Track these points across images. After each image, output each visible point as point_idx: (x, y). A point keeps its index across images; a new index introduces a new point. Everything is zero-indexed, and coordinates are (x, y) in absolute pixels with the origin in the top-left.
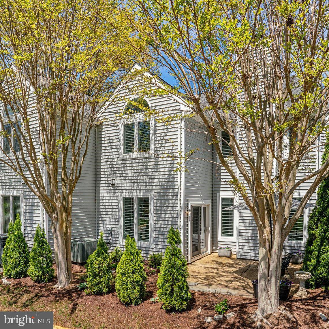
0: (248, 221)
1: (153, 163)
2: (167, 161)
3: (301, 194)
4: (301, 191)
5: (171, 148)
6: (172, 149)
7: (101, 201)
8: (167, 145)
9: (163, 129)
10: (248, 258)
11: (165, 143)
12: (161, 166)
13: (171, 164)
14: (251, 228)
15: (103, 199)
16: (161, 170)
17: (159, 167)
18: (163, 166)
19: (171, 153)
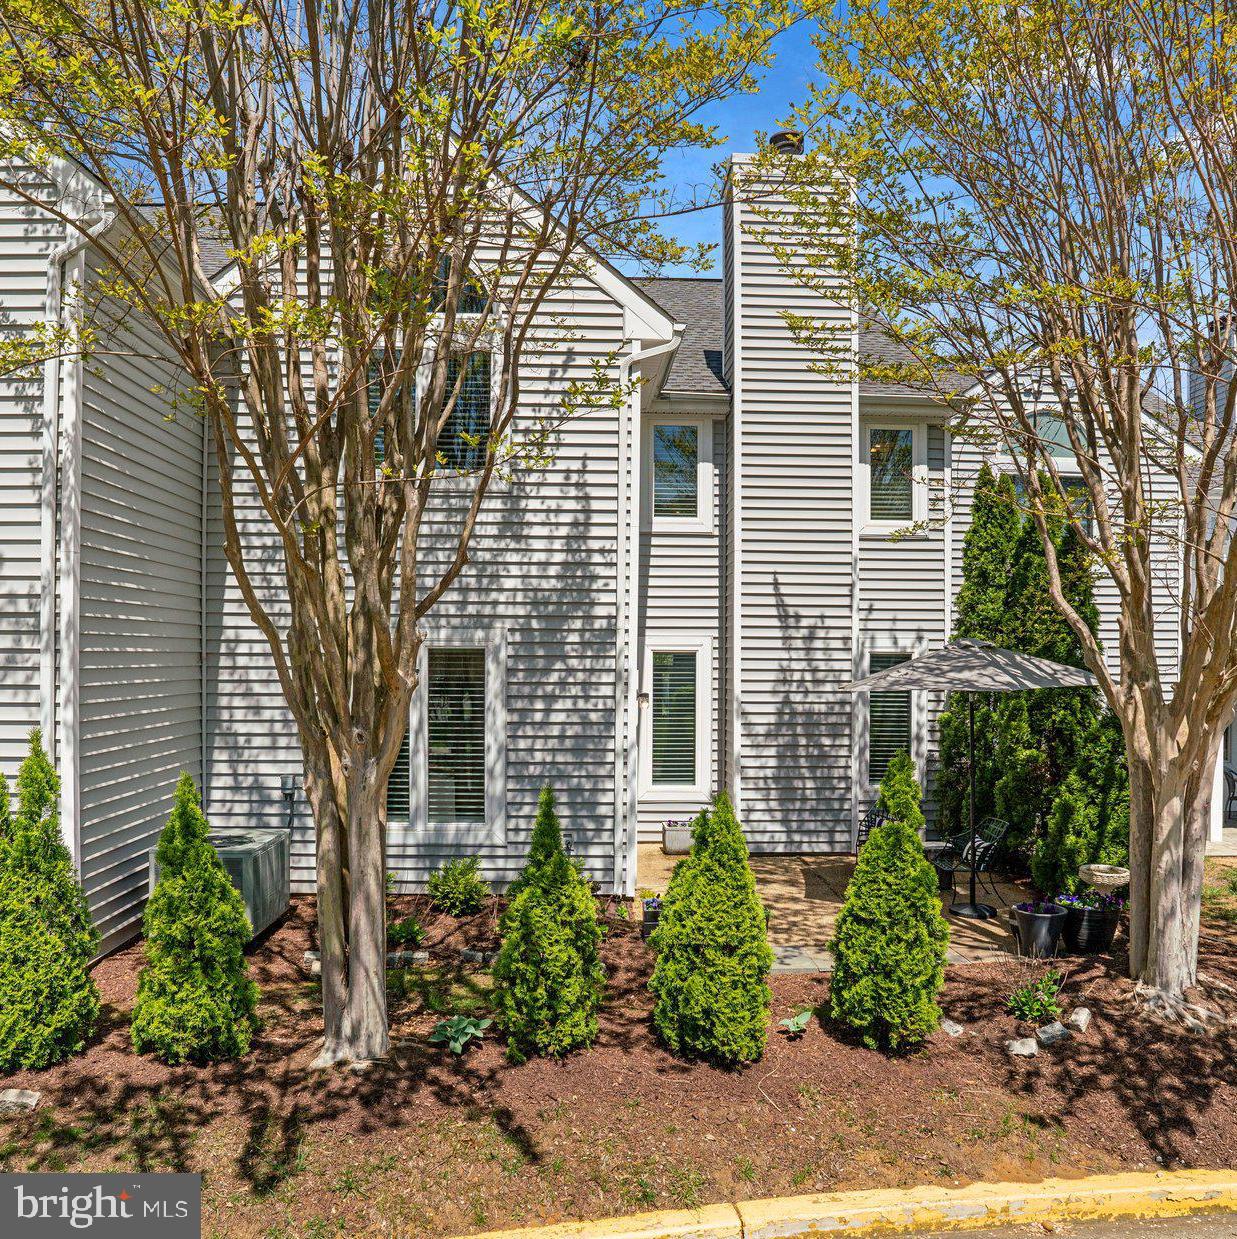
0: (761, 730)
1: (498, 517)
2: (558, 511)
3: (901, 643)
4: (899, 635)
5: (576, 465)
6: (583, 472)
7: (224, 662)
8: (563, 452)
9: (547, 392)
10: (768, 849)
11: (558, 445)
12: (537, 531)
13: (575, 524)
14: (772, 752)
15: (232, 655)
16: (537, 544)
17: (525, 533)
18: (544, 531)
19: (577, 485)
